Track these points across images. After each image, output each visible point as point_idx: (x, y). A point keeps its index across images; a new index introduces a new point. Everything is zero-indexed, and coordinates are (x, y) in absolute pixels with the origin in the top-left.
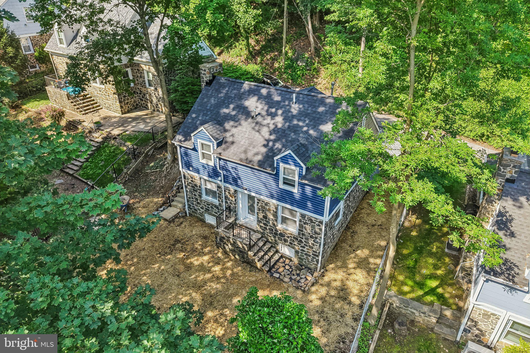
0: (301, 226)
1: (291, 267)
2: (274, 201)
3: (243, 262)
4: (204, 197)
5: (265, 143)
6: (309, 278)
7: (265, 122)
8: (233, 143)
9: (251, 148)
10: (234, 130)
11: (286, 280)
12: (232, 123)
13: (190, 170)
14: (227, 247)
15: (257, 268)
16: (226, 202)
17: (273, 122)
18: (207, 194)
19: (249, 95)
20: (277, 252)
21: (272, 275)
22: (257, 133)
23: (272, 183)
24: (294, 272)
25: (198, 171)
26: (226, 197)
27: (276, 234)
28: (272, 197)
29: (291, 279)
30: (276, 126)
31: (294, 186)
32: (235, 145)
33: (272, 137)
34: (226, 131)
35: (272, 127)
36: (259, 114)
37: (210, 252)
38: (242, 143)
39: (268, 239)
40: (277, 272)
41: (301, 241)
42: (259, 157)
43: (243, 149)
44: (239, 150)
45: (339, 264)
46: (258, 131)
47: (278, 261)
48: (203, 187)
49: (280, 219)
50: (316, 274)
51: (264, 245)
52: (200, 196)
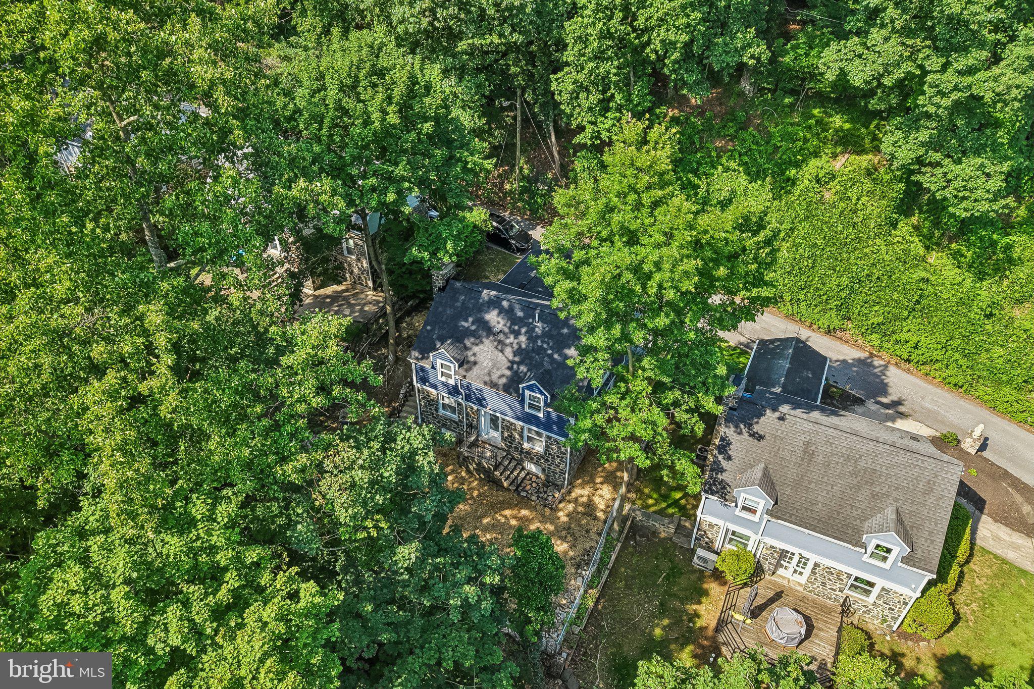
1: (538, 484)
2: (521, 423)
3: (489, 481)
4: (442, 412)
5: (510, 365)
6: (556, 496)
7: (508, 341)
8: (475, 363)
9: (494, 371)
10: (475, 349)
11: (534, 498)
12: (472, 340)
13: (426, 386)
14: (471, 467)
15: (503, 487)
16: (467, 419)
17: (516, 341)
18: (443, 409)
19: (489, 307)
20: (523, 469)
21: (519, 494)
22: (500, 354)
23: (518, 406)
24: (541, 490)
25: (435, 387)
26: (467, 414)
27: (522, 452)
28: (518, 419)
29: (538, 497)
30: (520, 346)
31: (539, 410)
32: (477, 366)
33: (517, 359)
34: (467, 349)
35: (516, 347)
36: (501, 331)
38: (485, 364)
39: (513, 456)
40: (523, 490)
41: (547, 460)
43: (486, 371)
44: (482, 373)
46: (502, 351)
47: (524, 478)
48: (441, 401)
49: (525, 438)
50: (563, 491)
51: (510, 463)
52: (437, 410)
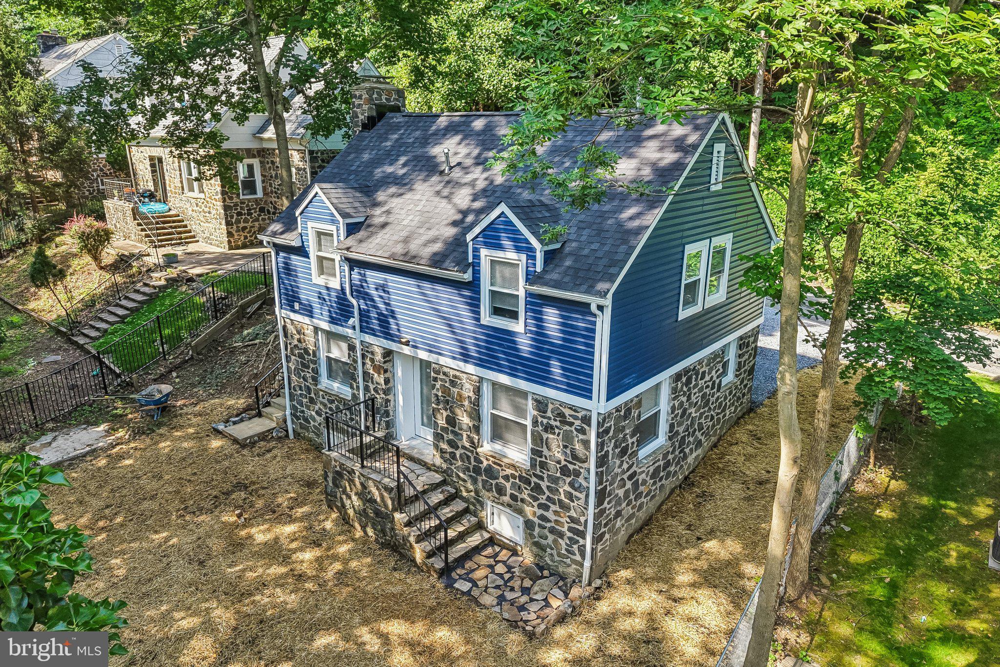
0: (537, 439)
1: (510, 568)
2: (470, 368)
3: (383, 546)
4: (325, 382)
5: (458, 217)
6: (555, 603)
7: (469, 178)
8: (384, 225)
9: (421, 231)
10: (395, 203)
11: (488, 599)
12: (393, 190)
13: (295, 311)
14: (347, 503)
15: (413, 561)
16: (367, 389)
17: (485, 175)
18: (331, 375)
19: (445, 135)
20: (480, 526)
21: (449, 586)
22: (445, 201)
23: (465, 313)
24: (516, 584)
25: (309, 311)
26: (366, 374)
27: (477, 470)
28: (465, 357)
29: (501, 599)
30: (492, 182)
31: (514, 315)
32: (387, 229)
33: (478, 205)
34: (376, 204)
35: (481, 184)
36: (459, 164)
37: (306, 517)
38: (405, 223)
39: (458, 491)
40: (467, 578)
41: (538, 488)
42: (437, 247)
43: (404, 234)
44: (395, 238)
45: (650, 571)
46: (448, 198)
47: (477, 550)
48: (323, 355)
49: (486, 428)
50: (575, 592)
51: (446, 502)
52: (315, 380)
